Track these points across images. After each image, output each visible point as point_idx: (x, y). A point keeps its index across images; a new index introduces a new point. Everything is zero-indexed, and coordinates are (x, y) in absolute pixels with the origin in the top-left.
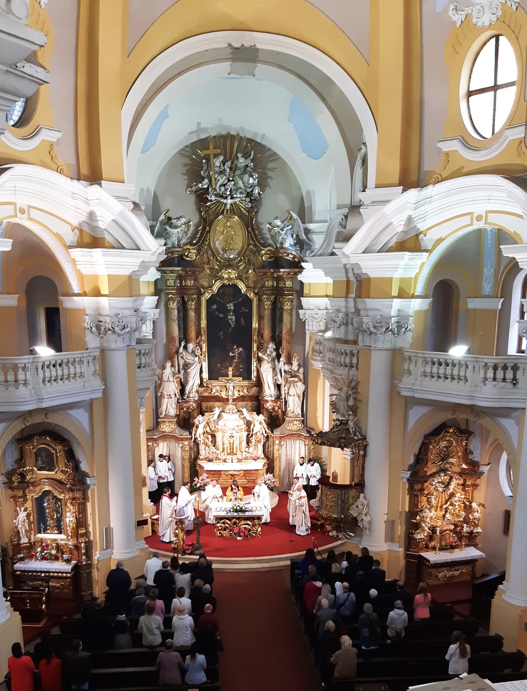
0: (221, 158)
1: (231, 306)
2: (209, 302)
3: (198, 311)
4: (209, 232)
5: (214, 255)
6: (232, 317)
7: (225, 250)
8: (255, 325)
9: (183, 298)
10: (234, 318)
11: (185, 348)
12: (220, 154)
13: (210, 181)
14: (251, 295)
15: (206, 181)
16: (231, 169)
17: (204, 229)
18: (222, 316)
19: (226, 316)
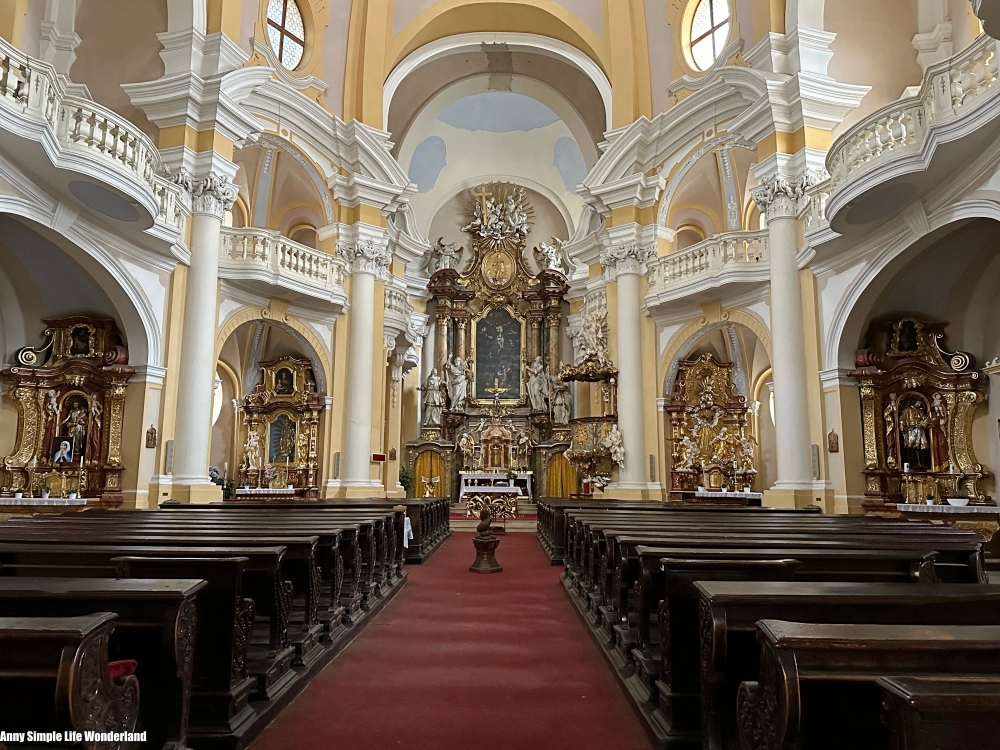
0: (493, 200)
1: (500, 329)
2: (479, 325)
3: (468, 332)
4: (481, 263)
5: (484, 284)
6: (501, 339)
7: (495, 280)
8: (523, 346)
9: (454, 318)
10: (503, 339)
11: (453, 363)
12: (491, 197)
13: (482, 220)
14: (520, 319)
15: (479, 221)
16: (501, 210)
17: (477, 260)
18: (491, 337)
19: (494, 339)
